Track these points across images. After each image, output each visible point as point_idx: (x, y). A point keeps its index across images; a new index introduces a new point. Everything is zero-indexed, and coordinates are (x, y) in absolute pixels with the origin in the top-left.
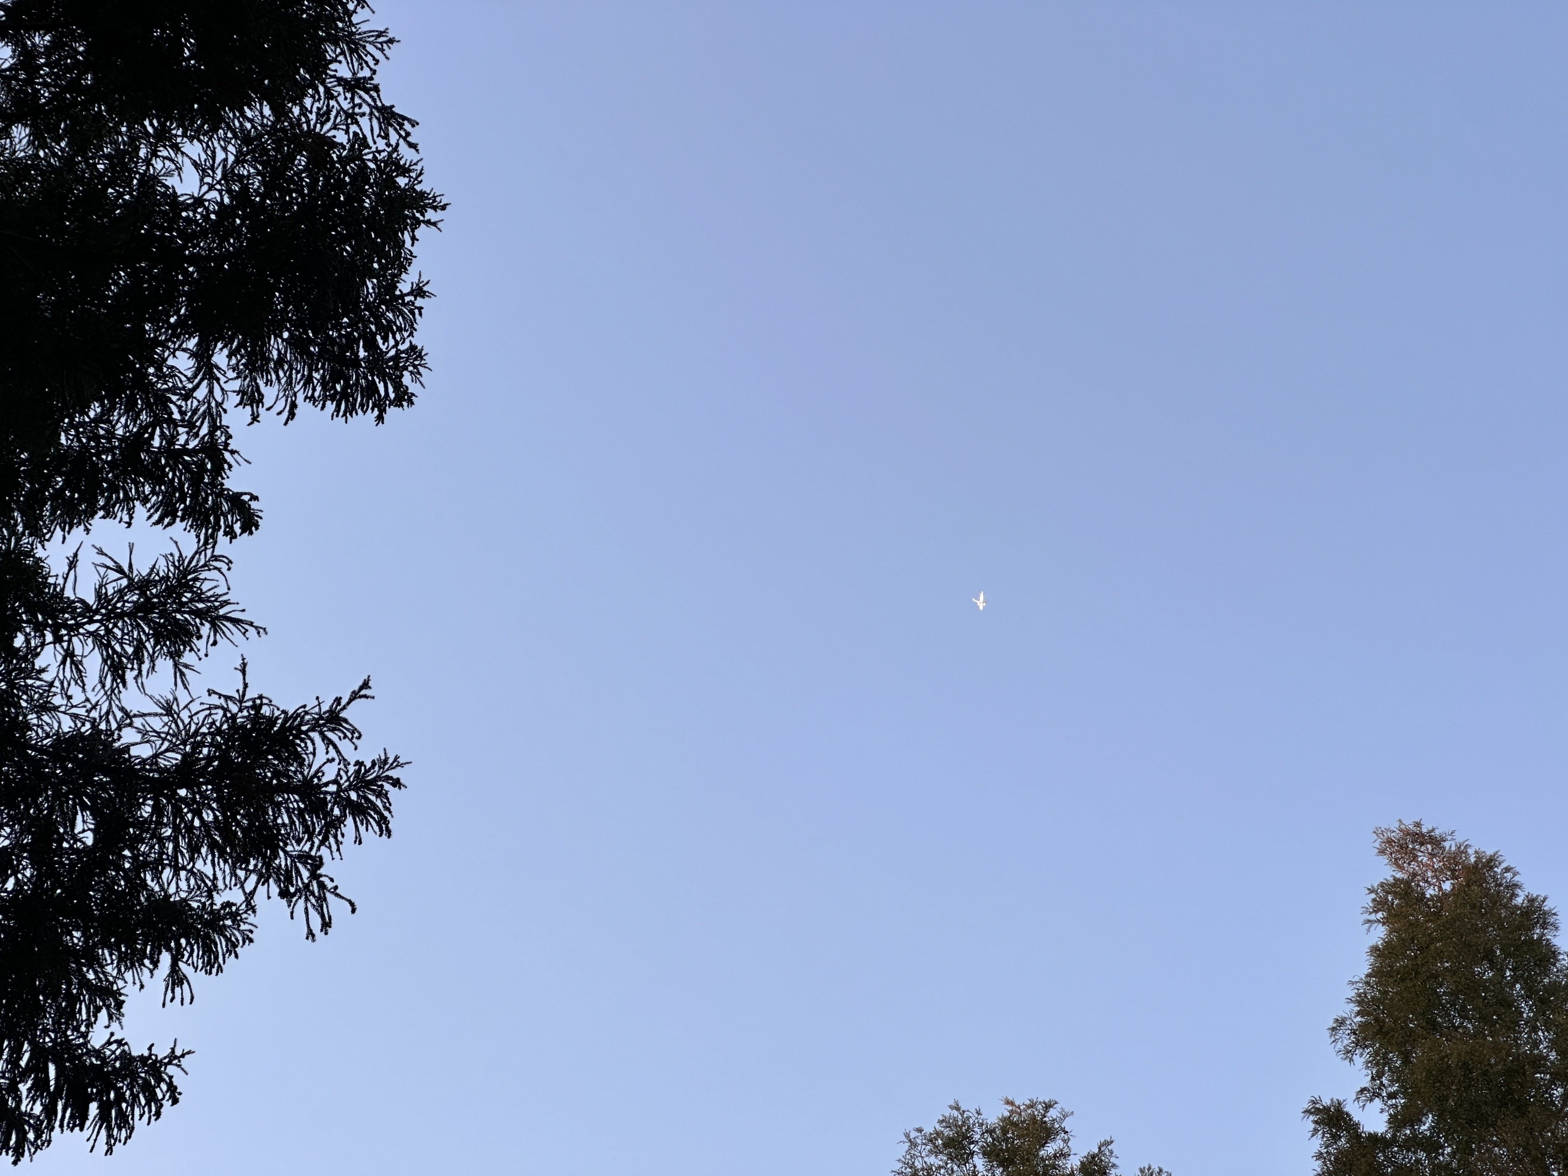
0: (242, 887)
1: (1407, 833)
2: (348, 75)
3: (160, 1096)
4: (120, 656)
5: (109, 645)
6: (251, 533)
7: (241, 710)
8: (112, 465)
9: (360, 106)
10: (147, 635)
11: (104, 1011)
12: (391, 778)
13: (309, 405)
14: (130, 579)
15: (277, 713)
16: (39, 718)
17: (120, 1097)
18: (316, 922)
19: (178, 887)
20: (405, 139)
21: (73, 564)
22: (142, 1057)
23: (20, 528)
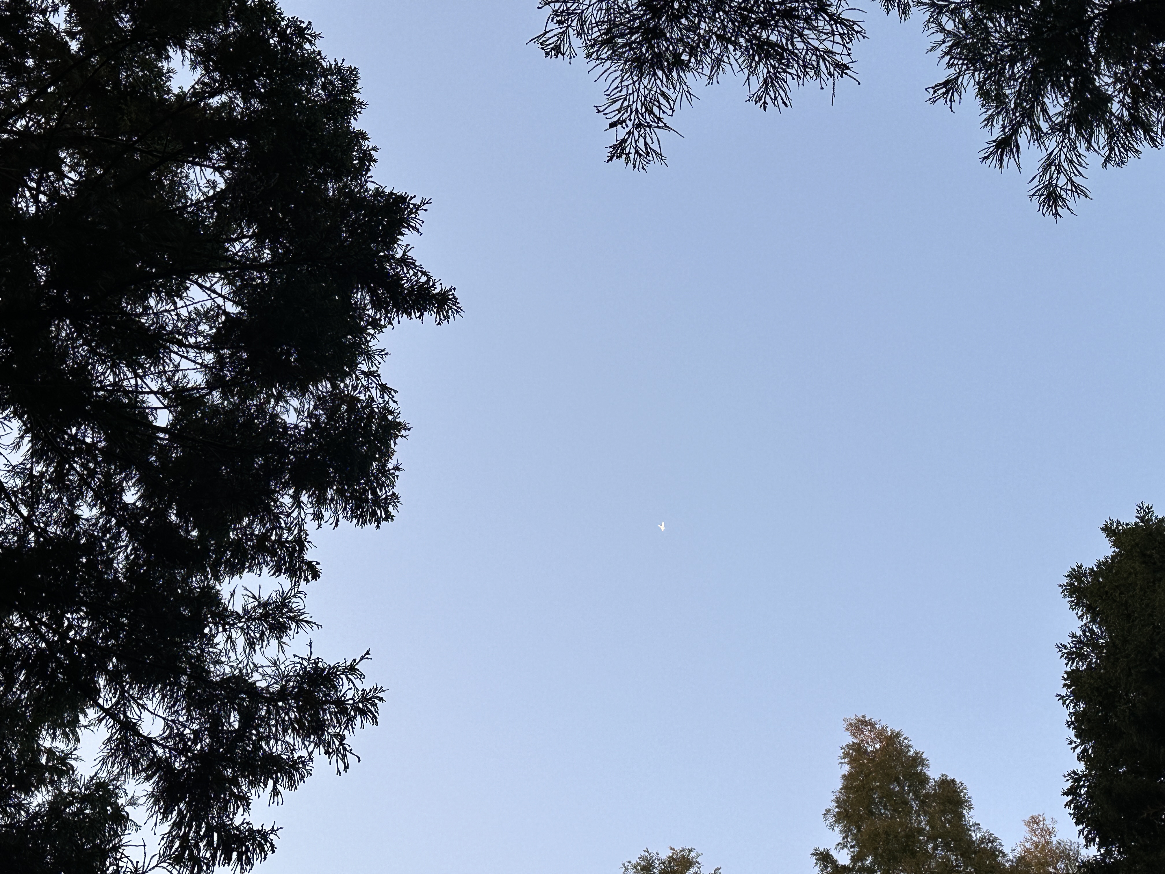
0: (307, 750)
1: (859, 721)
2: (366, 370)
3: (266, 849)
4: (253, 638)
5: (248, 633)
6: (316, 580)
7: (309, 664)
8: (253, 547)
9: (371, 384)
10: (266, 628)
11: (241, 807)
12: (379, 697)
13: (345, 520)
14: (259, 602)
15: (326, 666)
16: (215, 667)
17: (247, 850)
18: (341, 766)
19: (277, 749)
20: (392, 399)
21: (232, 595)
22: (258, 831)
23: (209, 576)
